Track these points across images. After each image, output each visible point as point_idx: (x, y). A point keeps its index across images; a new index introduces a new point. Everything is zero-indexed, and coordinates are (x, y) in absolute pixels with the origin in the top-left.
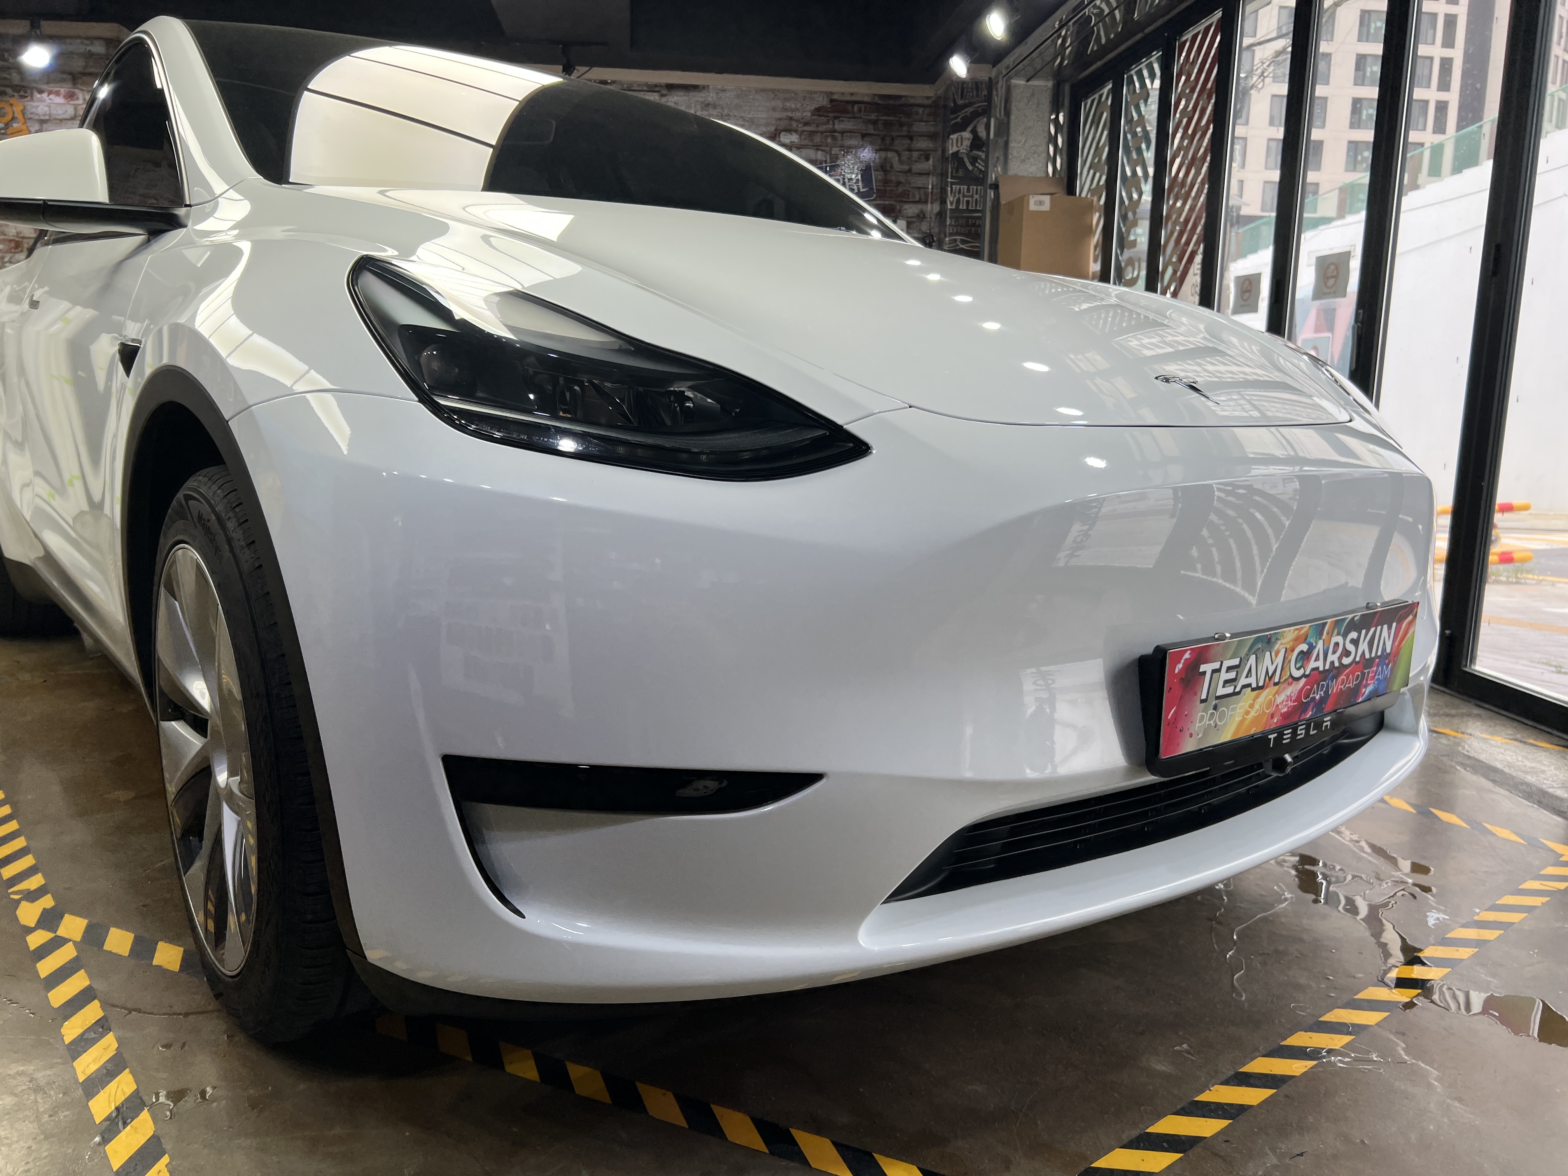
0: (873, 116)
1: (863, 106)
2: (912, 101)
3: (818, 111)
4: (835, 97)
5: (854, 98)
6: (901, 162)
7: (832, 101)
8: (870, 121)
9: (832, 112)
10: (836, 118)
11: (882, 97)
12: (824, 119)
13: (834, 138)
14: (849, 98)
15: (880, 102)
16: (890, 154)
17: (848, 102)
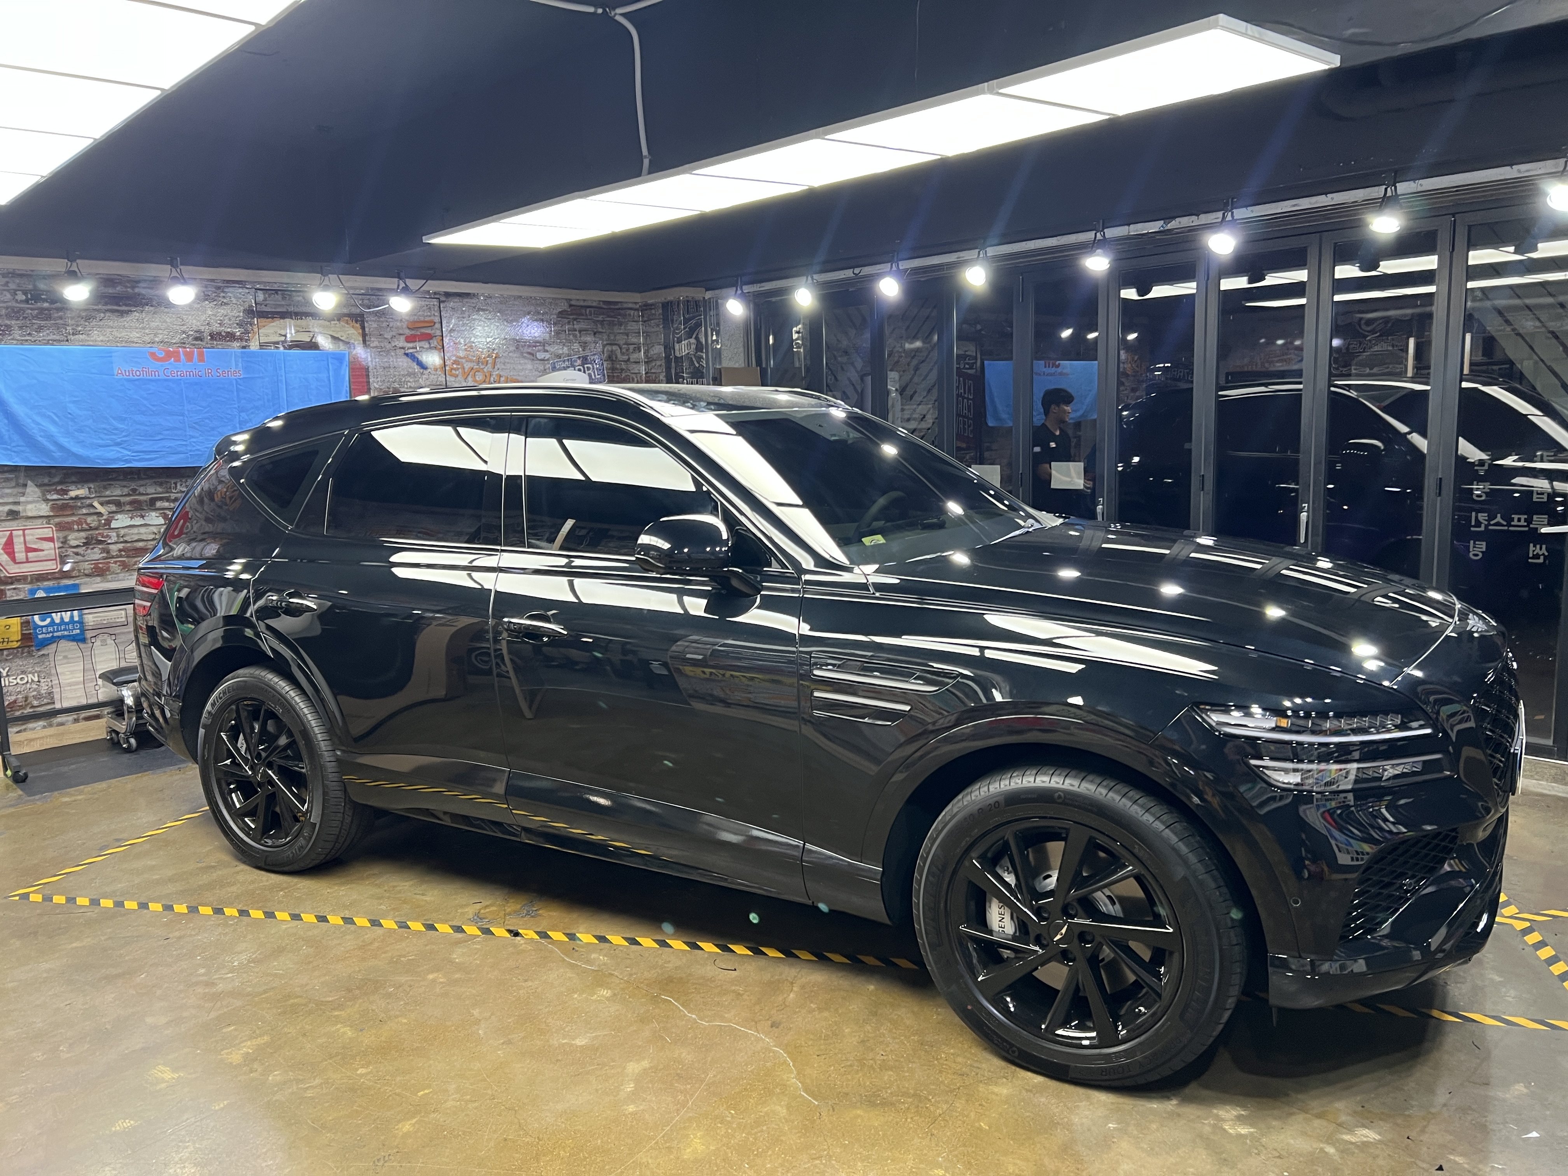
0: (600, 318)
1: (592, 309)
2: (625, 306)
3: (561, 314)
4: (573, 303)
5: (586, 304)
6: (623, 354)
7: (571, 306)
8: (598, 321)
9: (571, 314)
10: (575, 319)
11: (604, 302)
12: (567, 321)
13: (575, 336)
14: (582, 303)
15: (604, 307)
16: (614, 348)
17: (582, 307)
